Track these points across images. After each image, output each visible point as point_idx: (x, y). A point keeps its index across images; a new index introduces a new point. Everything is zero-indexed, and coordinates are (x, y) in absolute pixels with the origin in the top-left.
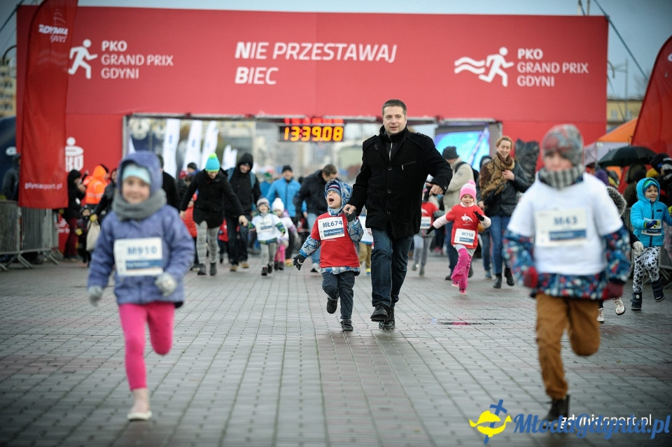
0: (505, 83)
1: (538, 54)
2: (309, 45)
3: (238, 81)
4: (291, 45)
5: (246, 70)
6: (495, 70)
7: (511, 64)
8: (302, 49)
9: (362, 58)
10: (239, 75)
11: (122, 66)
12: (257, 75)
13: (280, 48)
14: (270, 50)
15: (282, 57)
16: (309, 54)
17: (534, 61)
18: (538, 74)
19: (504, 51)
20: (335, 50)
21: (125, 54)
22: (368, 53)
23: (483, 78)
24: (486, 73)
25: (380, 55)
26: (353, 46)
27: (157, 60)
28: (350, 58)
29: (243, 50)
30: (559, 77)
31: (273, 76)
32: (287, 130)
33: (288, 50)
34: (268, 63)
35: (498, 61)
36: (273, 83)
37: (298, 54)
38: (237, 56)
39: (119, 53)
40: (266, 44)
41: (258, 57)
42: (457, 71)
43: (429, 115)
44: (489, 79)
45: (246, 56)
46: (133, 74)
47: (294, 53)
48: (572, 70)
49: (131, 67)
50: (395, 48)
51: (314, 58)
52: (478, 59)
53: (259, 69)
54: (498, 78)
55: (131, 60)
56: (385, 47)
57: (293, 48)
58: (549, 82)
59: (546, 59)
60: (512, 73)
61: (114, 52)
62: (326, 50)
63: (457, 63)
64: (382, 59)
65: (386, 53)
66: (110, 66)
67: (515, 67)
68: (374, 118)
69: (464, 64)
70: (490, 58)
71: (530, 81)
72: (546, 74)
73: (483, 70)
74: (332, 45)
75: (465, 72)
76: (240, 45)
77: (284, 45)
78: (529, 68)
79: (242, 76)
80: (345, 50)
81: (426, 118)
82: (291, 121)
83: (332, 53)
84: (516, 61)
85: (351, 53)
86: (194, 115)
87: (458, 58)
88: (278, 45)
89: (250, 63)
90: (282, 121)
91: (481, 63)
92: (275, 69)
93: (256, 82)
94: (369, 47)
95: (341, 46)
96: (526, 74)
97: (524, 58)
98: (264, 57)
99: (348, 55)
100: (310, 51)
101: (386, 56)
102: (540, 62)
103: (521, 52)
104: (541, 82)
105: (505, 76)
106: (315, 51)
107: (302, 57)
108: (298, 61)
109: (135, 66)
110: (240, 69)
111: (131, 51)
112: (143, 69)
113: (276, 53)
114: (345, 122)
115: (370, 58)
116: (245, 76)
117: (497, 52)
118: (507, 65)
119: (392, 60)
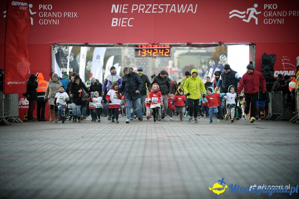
0: (257, 23)
1: (275, 6)
2: (150, 5)
5: (117, 19)
6: (251, 16)
7: (260, 13)
8: (147, 7)
9: (179, 12)
10: (113, 22)
11: (50, 18)
12: (123, 22)
13: (135, 7)
14: (129, 9)
15: (136, 12)
16: (151, 10)
17: (273, 10)
18: (275, 17)
19: (256, 5)
20: (165, 7)
21: (51, 11)
22: (182, 9)
26: (174, 5)
27: (69, 15)
28: (173, 12)
29: (115, 8)
31: (131, 22)
32: (140, 51)
33: (139, 8)
34: (129, 15)
35: (253, 11)
36: (131, 26)
37: (145, 10)
38: (112, 12)
39: (48, 11)
40: (127, 5)
41: (123, 12)
42: (230, 17)
43: (215, 41)
44: (248, 21)
45: (116, 11)
46: (56, 22)
48: (294, 14)
49: (55, 18)
50: (196, 6)
51: (153, 12)
52: (242, 10)
53: (124, 19)
54: (253, 20)
55: (55, 15)
56: (191, 5)
57: (142, 7)
58: (281, 22)
59: (279, 9)
60: (260, 17)
61: (45, 10)
62: (160, 8)
63: (230, 13)
64: (190, 12)
66: (43, 18)
67: (262, 14)
68: (186, 44)
69: (234, 13)
70: (248, 9)
71: (271, 21)
72: (279, 17)
73: (244, 16)
74: (162, 5)
76: (113, 6)
77: (137, 5)
78: (270, 14)
80: (170, 7)
82: (141, 46)
83: (163, 9)
84: (263, 11)
85: (173, 9)
86: (90, 44)
87: (230, 10)
88: (133, 5)
89: (119, 15)
91: (244, 12)
93: (122, 26)
94: (182, 5)
95: (167, 5)
97: (267, 9)
98: (126, 12)
101: (192, 10)
102: (276, 11)
103: (265, 6)
104: (276, 22)
105: (256, 19)
106: (153, 8)
108: (145, 14)
109: (57, 18)
110: (113, 19)
112: (62, 19)
114: (171, 46)
115: (183, 12)
116: (116, 22)
118: (257, 13)
119: (195, 12)
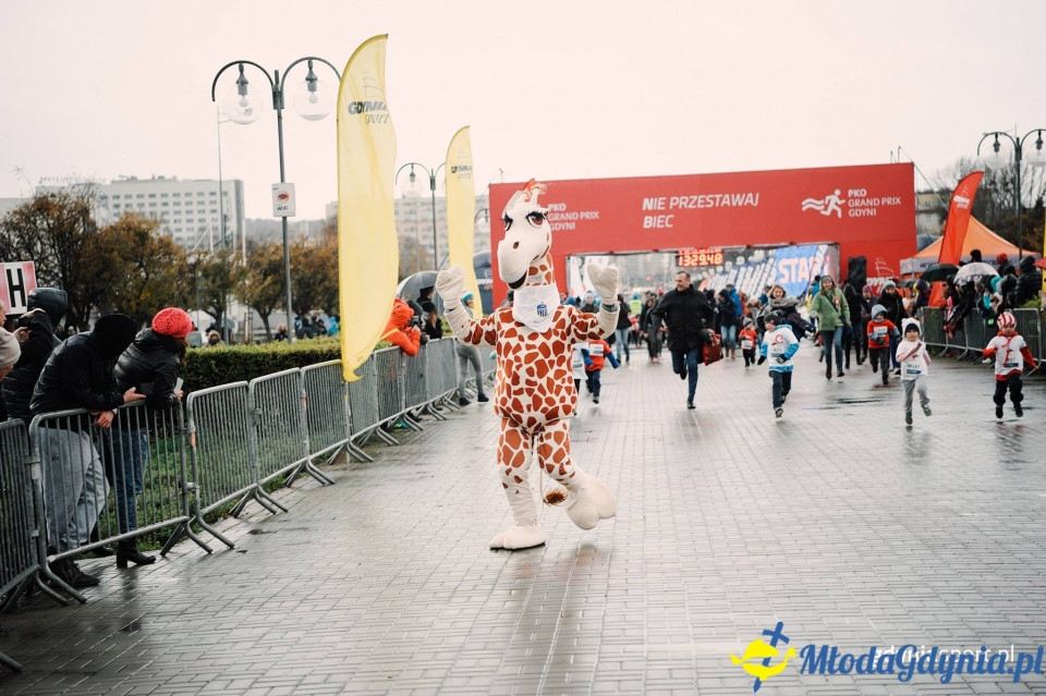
0: (840, 215)
1: (863, 192)
2: (695, 198)
3: (645, 226)
4: (682, 198)
5: (651, 218)
6: (832, 206)
7: (843, 201)
8: (690, 200)
9: (734, 204)
10: (646, 222)
11: (563, 221)
12: (659, 221)
13: (675, 201)
14: (667, 203)
15: (676, 207)
16: (696, 203)
17: (861, 198)
18: (863, 207)
19: (838, 192)
20: (714, 199)
21: (564, 212)
22: (739, 200)
23: (823, 212)
24: (826, 209)
25: (747, 201)
26: (727, 196)
27: (587, 215)
28: (726, 205)
29: (648, 204)
30: (881, 209)
31: (670, 221)
32: (681, 258)
33: (680, 202)
34: (667, 212)
35: (834, 200)
36: (671, 226)
37: (688, 204)
38: (644, 208)
39: (560, 212)
40: (664, 198)
41: (659, 208)
42: (804, 209)
43: (785, 241)
44: (828, 213)
45: (650, 208)
46: (572, 226)
47: (685, 204)
48: (889, 202)
49: (569, 221)
50: (758, 195)
51: (699, 206)
52: (819, 199)
53: (660, 217)
54: (834, 212)
55: (570, 216)
56: (750, 195)
57: (684, 200)
58: (872, 212)
59: (869, 196)
60: (845, 208)
61: (557, 212)
62: (708, 200)
63: (804, 203)
64: (749, 204)
65: (751, 199)
66: (555, 222)
67: (846, 204)
68: (745, 247)
69: (809, 204)
70: (828, 198)
71: (858, 212)
72: (870, 207)
73: (823, 207)
74: (711, 196)
75: (810, 210)
76: (646, 201)
77: (677, 198)
78: (857, 203)
79: (648, 222)
80: (721, 199)
81: (783, 244)
83: (712, 202)
84: (847, 199)
85: (726, 200)
86: (616, 252)
87: (804, 199)
88: (672, 198)
89: (654, 213)
90: (677, 252)
91: (821, 202)
92: (672, 216)
93: (659, 226)
94: (738, 196)
95: (718, 196)
96: (855, 208)
97: (853, 197)
98: (663, 208)
99: (724, 202)
100: (697, 201)
101: (752, 202)
102: (865, 198)
103: (850, 193)
104: (866, 213)
105: (839, 211)
106: (700, 201)
107: (691, 206)
108: (688, 209)
109: (572, 221)
110: (646, 218)
111: (569, 210)
112: (579, 222)
113: (672, 204)
114: (724, 250)
115: (740, 204)
116: (650, 222)
117: (833, 193)
118: (840, 202)
119: (756, 204)
